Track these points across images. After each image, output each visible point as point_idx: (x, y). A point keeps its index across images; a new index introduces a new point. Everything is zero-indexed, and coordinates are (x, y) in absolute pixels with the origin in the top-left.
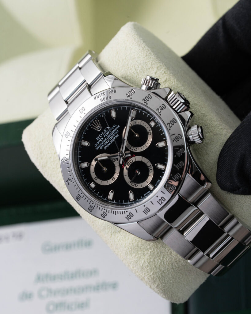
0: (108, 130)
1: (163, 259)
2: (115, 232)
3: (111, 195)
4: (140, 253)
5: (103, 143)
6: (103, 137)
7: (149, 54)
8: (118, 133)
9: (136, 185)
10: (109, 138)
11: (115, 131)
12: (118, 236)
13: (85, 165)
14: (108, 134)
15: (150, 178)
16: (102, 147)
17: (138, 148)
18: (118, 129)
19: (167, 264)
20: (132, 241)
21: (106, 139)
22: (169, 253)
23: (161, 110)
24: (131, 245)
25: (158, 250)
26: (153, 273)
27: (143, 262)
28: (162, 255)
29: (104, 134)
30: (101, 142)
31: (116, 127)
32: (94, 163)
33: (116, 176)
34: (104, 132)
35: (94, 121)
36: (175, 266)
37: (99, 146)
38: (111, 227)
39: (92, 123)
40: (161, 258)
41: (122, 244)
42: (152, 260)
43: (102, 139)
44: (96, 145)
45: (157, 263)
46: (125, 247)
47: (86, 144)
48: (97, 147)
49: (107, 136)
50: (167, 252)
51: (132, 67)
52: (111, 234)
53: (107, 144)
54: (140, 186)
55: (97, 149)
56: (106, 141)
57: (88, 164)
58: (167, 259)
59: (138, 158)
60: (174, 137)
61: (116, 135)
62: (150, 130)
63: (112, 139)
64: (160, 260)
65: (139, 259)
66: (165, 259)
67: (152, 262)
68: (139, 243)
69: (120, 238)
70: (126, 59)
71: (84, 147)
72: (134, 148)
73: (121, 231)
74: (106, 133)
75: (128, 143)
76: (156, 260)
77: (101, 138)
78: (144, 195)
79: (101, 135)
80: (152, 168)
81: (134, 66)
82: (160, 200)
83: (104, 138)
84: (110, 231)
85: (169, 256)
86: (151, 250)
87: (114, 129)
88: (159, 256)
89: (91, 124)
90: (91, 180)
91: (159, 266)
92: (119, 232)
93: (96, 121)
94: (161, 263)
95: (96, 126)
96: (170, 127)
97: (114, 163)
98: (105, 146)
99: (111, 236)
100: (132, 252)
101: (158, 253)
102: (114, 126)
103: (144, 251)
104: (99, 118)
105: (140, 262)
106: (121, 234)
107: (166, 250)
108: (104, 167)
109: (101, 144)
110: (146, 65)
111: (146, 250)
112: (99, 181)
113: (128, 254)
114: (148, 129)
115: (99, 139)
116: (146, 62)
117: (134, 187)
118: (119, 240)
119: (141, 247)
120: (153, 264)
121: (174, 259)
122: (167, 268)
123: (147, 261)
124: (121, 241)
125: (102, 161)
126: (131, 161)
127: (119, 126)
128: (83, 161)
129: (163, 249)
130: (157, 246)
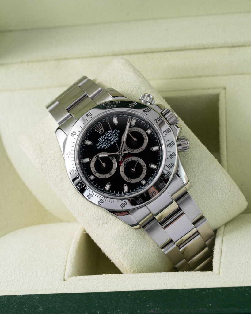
0: (109, 134)
1: (142, 249)
2: (103, 223)
3: (108, 187)
4: (123, 242)
5: (104, 143)
6: (104, 138)
7: (143, 81)
8: (118, 137)
9: (130, 180)
10: (109, 140)
11: (115, 135)
12: (105, 227)
13: (87, 160)
14: (109, 137)
15: (143, 175)
16: (103, 147)
17: (134, 150)
18: (118, 134)
19: (145, 253)
20: (119, 231)
21: (106, 141)
22: (148, 244)
23: (158, 120)
24: (117, 234)
25: (139, 241)
26: (133, 260)
27: (125, 250)
28: (142, 245)
29: (106, 137)
30: (102, 143)
31: (117, 131)
32: (94, 159)
33: (113, 171)
34: (105, 135)
35: (98, 125)
36: (151, 255)
37: (100, 146)
38: (100, 219)
39: (96, 126)
40: (141, 248)
41: (108, 234)
42: (133, 249)
43: (104, 140)
44: (97, 145)
45: (137, 252)
46: (111, 236)
47: (89, 143)
48: (98, 146)
49: (108, 138)
50: (147, 243)
51: (129, 89)
52: (99, 225)
53: (108, 145)
54: (133, 181)
55: (98, 148)
56: (107, 142)
57: (89, 160)
58: (146, 250)
59: (134, 159)
60: (168, 143)
61: (116, 138)
62: (146, 137)
63: (112, 141)
64: (140, 250)
65: (122, 248)
66: (144, 249)
67: (133, 251)
68: (125, 233)
69: (107, 228)
70: (122, 82)
71: (87, 145)
72: (131, 150)
73: (108, 223)
74: (107, 136)
75: (126, 145)
76: (137, 249)
77: (102, 139)
78: (137, 189)
79: (102, 137)
80: (146, 167)
81: (130, 89)
82: (152, 193)
83: (105, 140)
84: (98, 222)
85: (147, 247)
86: (134, 240)
87: (115, 133)
88: (139, 246)
89: (94, 127)
90: (91, 173)
91: (139, 254)
92: (106, 223)
93: (99, 125)
94: (141, 251)
95: (99, 129)
96: (165, 135)
97: (112, 160)
98: (106, 146)
99: (99, 226)
100: (117, 241)
101: (139, 243)
102: (115, 131)
103: (128, 241)
104: (102, 123)
105: (123, 249)
106: (108, 225)
107: (146, 241)
108: (103, 163)
109: (102, 145)
110: (141, 89)
111: (129, 240)
112: (98, 175)
113: (113, 242)
114: (145, 135)
115: (101, 140)
116: (141, 87)
117: (129, 181)
118: (106, 230)
119: (126, 237)
120: (133, 252)
121: (151, 249)
122: (144, 257)
123: (129, 249)
124: (107, 231)
125: (102, 158)
126: (128, 160)
127: (119, 131)
128: (85, 157)
129: (143, 240)
130: (139, 237)
